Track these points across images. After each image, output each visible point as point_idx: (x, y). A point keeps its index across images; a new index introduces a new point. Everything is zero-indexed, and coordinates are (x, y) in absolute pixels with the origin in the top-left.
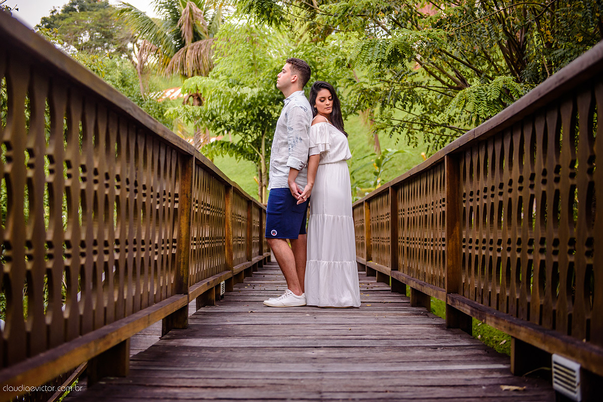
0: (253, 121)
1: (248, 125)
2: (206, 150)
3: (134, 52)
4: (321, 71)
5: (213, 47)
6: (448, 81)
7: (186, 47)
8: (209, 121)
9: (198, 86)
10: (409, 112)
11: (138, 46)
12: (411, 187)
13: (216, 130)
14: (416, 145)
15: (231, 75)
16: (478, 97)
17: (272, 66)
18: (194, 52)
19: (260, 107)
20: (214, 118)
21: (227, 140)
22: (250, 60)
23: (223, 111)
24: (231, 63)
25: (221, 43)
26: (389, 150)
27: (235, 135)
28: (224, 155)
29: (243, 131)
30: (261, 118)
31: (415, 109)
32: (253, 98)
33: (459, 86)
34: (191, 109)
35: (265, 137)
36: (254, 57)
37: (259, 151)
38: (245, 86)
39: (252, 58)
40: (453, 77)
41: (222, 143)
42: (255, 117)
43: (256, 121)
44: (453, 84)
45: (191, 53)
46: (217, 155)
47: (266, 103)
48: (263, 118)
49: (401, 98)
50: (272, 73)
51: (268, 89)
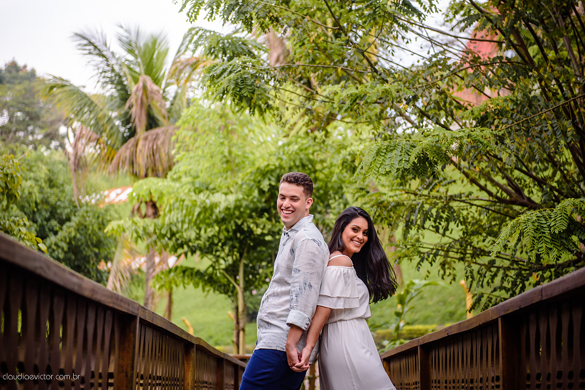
0: (227, 239)
1: (220, 244)
2: (161, 278)
3: (68, 139)
4: (321, 171)
5: (173, 138)
6: (498, 192)
7: (137, 137)
8: (166, 239)
9: (152, 191)
10: (444, 235)
11: (74, 131)
12: (450, 351)
13: (176, 251)
14: (454, 279)
15: (198, 177)
16: (537, 229)
17: (253, 164)
18: (149, 144)
19: (237, 221)
20: (173, 234)
21: (191, 265)
22: (225, 156)
23: (186, 226)
24: (198, 161)
25: (184, 133)
26: (417, 281)
27: (202, 258)
28: (186, 286)
29: (214, 253)
30: (238, 235)
31: (452, 230)
32: (227, 209)
33: (513, 199)
34: (141, 222)
35: (244, 261)
36: (230, 153)
37: (236, 280)
38: (217, 192)
39: (226, 154)
40: (504, 186)
41: (184, 269)
42: (231, 234)
43: (231, 239)
44: (505, 195)
45: (144, 146)
46: (177, 286)
47: (245, 215)
48: (241, 234)
49: (433, 217)
50: (255, 174)
51: (248, 196)
